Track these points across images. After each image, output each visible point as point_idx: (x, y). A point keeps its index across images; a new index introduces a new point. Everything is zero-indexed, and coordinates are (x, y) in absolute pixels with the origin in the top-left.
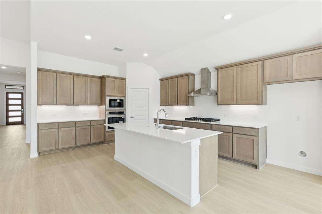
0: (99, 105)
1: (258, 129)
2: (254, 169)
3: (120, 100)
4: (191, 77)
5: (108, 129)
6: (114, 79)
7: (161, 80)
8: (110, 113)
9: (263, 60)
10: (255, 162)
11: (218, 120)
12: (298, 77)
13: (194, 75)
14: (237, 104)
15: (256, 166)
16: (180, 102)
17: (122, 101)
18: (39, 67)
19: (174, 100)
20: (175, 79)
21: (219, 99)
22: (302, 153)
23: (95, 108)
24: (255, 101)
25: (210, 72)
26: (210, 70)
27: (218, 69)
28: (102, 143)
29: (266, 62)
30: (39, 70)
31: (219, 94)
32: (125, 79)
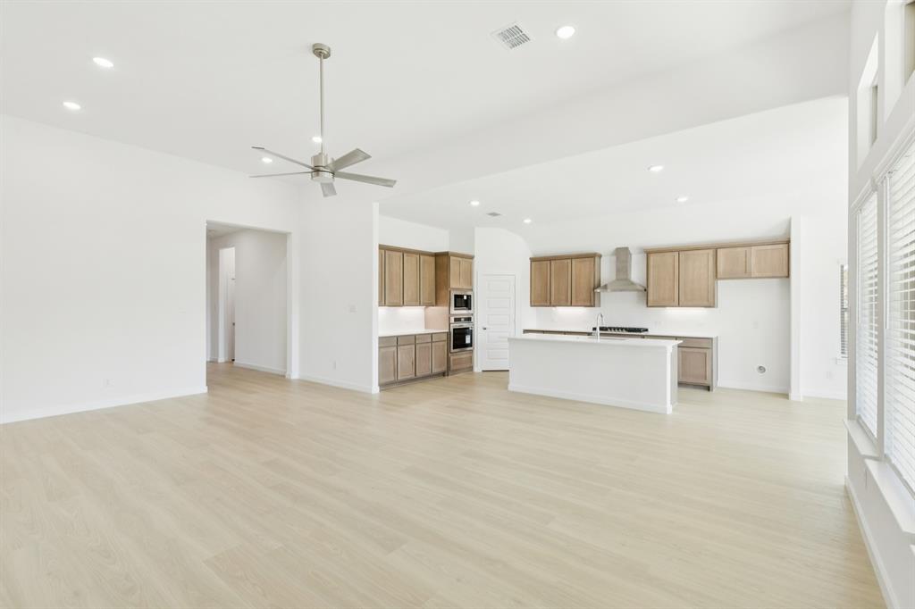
0: (428, 305)
1: (712, 339)
2: (706, 392)
3: (468, 296)
4: (597, 259)
5: (454, 348)
6: (460, 259)
7: (533, 260)
8: (457, 320)
9: (715, 249)
10: (707, 382)
11: (647, 330)
12: (757, 275)
13: (600, 256)
14: (679, 305)
15: (708, 388)
16: (577, 301)
17: (469, 297)
18: (381, 243)
19: (564, 297)
20: (566, 261)
21: (650, 298)
22: (760, 368)
23: (418, 311)
24: (706, 303)
25: (631, 255)
26: (631, 251)
27: (648, 253)
28: (443, 374)
29: (720, 252)
30: (381, 247)
31: (651, 290)
32: (472, 258)
